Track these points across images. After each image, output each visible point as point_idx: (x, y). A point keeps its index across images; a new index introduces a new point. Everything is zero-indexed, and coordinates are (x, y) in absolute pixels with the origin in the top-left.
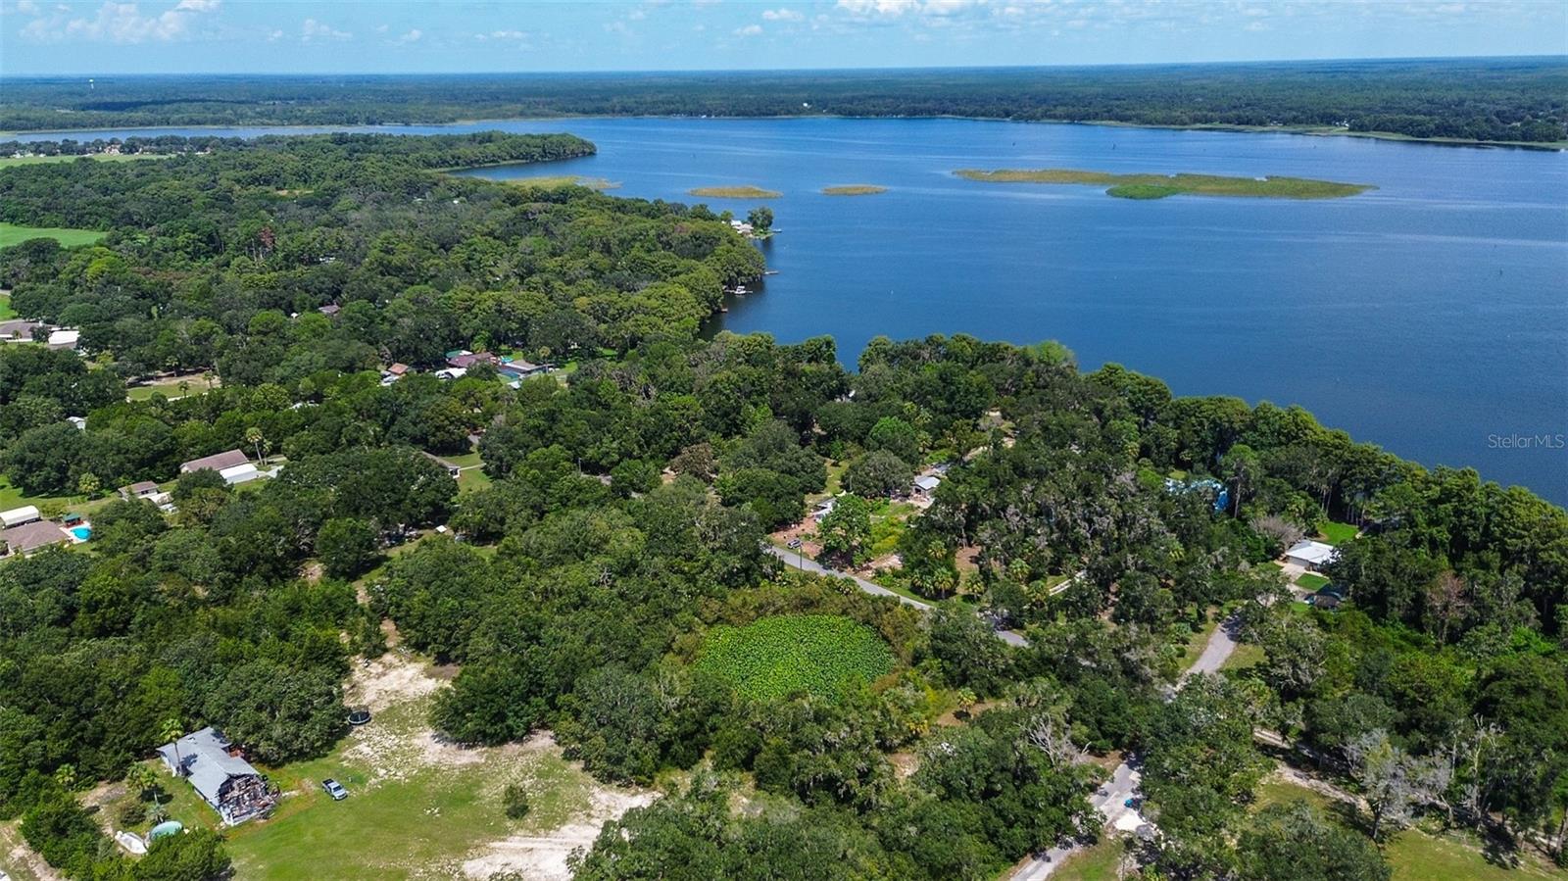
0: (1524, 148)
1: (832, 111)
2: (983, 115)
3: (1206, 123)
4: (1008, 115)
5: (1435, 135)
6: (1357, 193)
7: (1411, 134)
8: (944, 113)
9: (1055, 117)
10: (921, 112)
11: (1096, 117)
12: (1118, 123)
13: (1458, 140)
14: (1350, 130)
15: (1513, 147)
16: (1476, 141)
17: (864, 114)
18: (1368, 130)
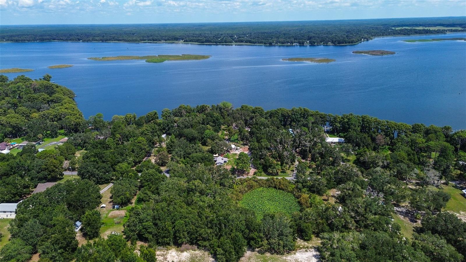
0: (226, 45)
1: (8, 40)
2: (70, 40)
3: (144, 41)
4: (79, 40)
5: (206, 42)
6: (208, 58)
7: (200, 42)
8: (54, 40)
9: (96, 40)
10: (46, 39)
11: (110, 40)
12: (118, 42)
13: (211, 44)
14: (184, 42)
15: (223, 45)
16: (215, 44)
17: (23, 41)
18: (188, 42)
